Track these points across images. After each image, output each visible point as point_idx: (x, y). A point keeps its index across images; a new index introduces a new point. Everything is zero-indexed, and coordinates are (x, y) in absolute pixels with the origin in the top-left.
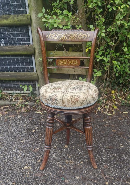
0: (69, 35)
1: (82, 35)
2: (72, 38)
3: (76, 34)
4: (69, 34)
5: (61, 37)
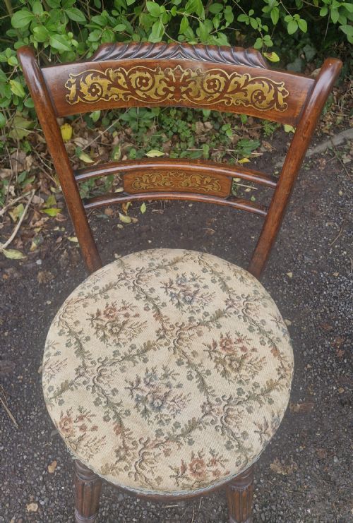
0: (185, 78)
2: (199, 96)
3: (217, 76)
4: (186, 73)
5: (143, 88)
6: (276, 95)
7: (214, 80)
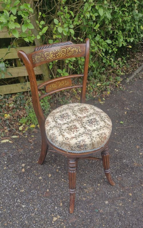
0: (57, 52)
1: (71, 49)
2: (61, 56)
3: (64, 49)
5: (48, 57)
6: (78, 50)
7: (63, 51)
